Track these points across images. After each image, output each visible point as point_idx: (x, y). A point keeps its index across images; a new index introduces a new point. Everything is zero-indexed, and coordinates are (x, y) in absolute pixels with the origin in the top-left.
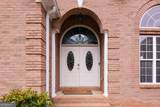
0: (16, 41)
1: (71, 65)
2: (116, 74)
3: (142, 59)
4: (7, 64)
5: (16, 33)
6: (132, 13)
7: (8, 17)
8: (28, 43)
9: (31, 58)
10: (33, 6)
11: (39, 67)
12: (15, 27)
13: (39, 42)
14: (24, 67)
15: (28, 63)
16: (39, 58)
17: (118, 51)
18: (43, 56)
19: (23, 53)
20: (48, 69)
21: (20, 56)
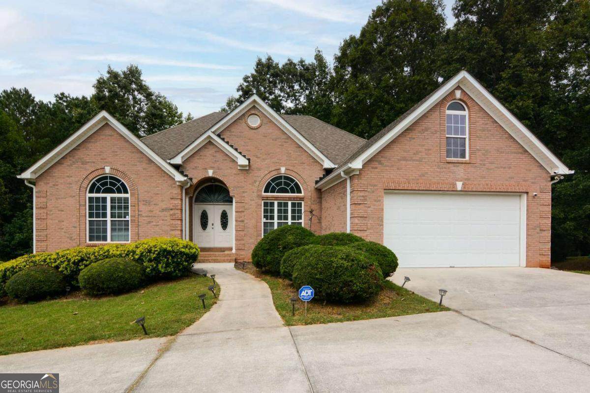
0: (163, 210)
1: (204, 224)
2: (242, 233)
3: (264, 220)
4: (157, 225)
5: (164, 205)
6: (255, 181)
7: (158, 194)
8: (172, 212)
9: (173, 222)
10: (175, 187)
11: (179, 228)
12: (162, 201)
13: (179, 212)
14: (168, 228)
15: (171, 225)
16: (179, 222)
17: (243, 214)
18: (181, 220)
19: (168, 218)
20: (184, 230)
21: (166, 220)
